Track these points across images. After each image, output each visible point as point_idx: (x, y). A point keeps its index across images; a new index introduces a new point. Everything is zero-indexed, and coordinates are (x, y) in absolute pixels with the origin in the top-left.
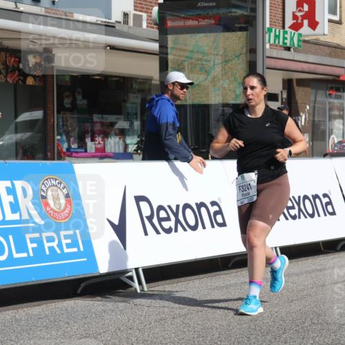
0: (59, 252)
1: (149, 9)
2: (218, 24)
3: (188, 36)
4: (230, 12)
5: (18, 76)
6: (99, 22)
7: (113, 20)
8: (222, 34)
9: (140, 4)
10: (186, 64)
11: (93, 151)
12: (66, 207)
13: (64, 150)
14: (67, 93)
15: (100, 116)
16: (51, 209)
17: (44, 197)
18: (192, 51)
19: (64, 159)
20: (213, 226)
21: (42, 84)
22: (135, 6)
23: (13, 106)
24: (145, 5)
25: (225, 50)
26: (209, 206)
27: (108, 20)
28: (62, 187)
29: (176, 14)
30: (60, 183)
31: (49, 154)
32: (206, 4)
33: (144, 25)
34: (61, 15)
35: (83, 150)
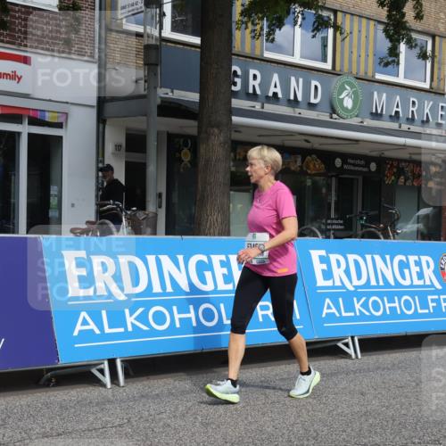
17: (443, 269)
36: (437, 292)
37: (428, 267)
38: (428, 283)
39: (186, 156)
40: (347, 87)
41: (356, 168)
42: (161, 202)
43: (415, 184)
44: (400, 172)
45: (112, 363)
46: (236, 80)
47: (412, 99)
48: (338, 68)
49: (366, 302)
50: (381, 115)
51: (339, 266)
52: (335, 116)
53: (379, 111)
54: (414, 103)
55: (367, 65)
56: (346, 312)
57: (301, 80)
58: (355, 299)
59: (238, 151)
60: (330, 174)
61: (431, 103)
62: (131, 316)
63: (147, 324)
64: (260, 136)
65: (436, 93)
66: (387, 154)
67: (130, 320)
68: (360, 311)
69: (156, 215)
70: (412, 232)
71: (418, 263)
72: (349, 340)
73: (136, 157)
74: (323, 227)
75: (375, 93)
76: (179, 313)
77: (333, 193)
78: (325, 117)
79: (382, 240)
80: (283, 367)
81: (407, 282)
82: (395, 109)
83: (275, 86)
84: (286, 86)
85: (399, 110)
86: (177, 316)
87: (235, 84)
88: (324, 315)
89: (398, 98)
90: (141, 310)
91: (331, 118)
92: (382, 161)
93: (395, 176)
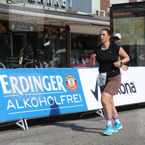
0: (73, 102)
1: (106, 9)
2: (133, 14)
3: (121, 19)
4: (138, 9)
5: (57, 36)
6: (87, 15)
7: (92, 14)
8: (135, 18)
9: (103, 7)
10: (120, 30)
11: (85, 64)
12: (75, 85)
13: (74, 64)
14: (75, 42)
15: (87, 50)
16: (70, 86)
17: (67, 82)
18: (123, 25)
19: (74, 67)
20: (131, 92)
21: (65, 39)
22: (101, 8)
24: (105, 7)
25: (136, 24)
26: (130, 84)
27: (90, 14)
28: (73, 78)
29: (116, 10)
30: (73, 76)
31: (68, 65)
32: (128, 7)
33: (104, 15)
34: (72, 12)
35: (81, 64)
36: (65, 94)
37: (60, 81)
38: (60, 89)
44: (46, 32)
49: (30, 100)
50: (34, 2)
51: (14, 83)
52: (9, 2)
56: (19, 106)
58: (24, 99)
60: (9, 33)
68: (26, 105)
71: (55, 80)
72: (22, 121)
74: (7, 61)
77: (12, 43)
78: (4, 2)
81: (50, 89)
88: (8, 109)
93: (43, 34)
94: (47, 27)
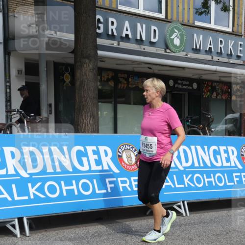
5: (228, 95)
17: (243, 155)
23: (225, 110)
36: (239, 171)
37: (233, 154)
38: (233, 164)
39: (67, 78)
40: (176, 31)
41: (184, 87)
42: (51, 110)
43: (224, 98)
44: (213, 89)
45: (20, 220)
46: (100, 25)
47: (220, 39)
48: (169, 17)
49: (192, 177)
50: (199, 50)
52: (168, 51)
53: (198, 48)
54: (221, 41)
55: (189, 15)
56: (178, 184)
57: (144, 26)
58: (184, 176)
59: (103, 74)
61: (233, 42)
62: (32, 188)
63: (44, 194)
64: (117, 64)
65: (236, 35)
66: (204, 77)
67: (32, 191)
68: (188, 183)
69: (48, 118)
70: (222, 130)
71: (226, 152)
72: (181, 204)
73: (32, 79)
75: (195, 35)
76: (65, 186)
78: (162, 51)
79: (202, 136)
80: (137, 222)
81: (219, 164)
82: (209, 46)
83: (127, 30)
84: (134, 29)
85: (212, 46)
86: (64, 188)
87: (99, 28)
88: (164, 187)
89: (211, 38)
90: (39, 184)
91: (166, 52)
92: (200, 82)
93: (210, 92)
94: (215, 84)
